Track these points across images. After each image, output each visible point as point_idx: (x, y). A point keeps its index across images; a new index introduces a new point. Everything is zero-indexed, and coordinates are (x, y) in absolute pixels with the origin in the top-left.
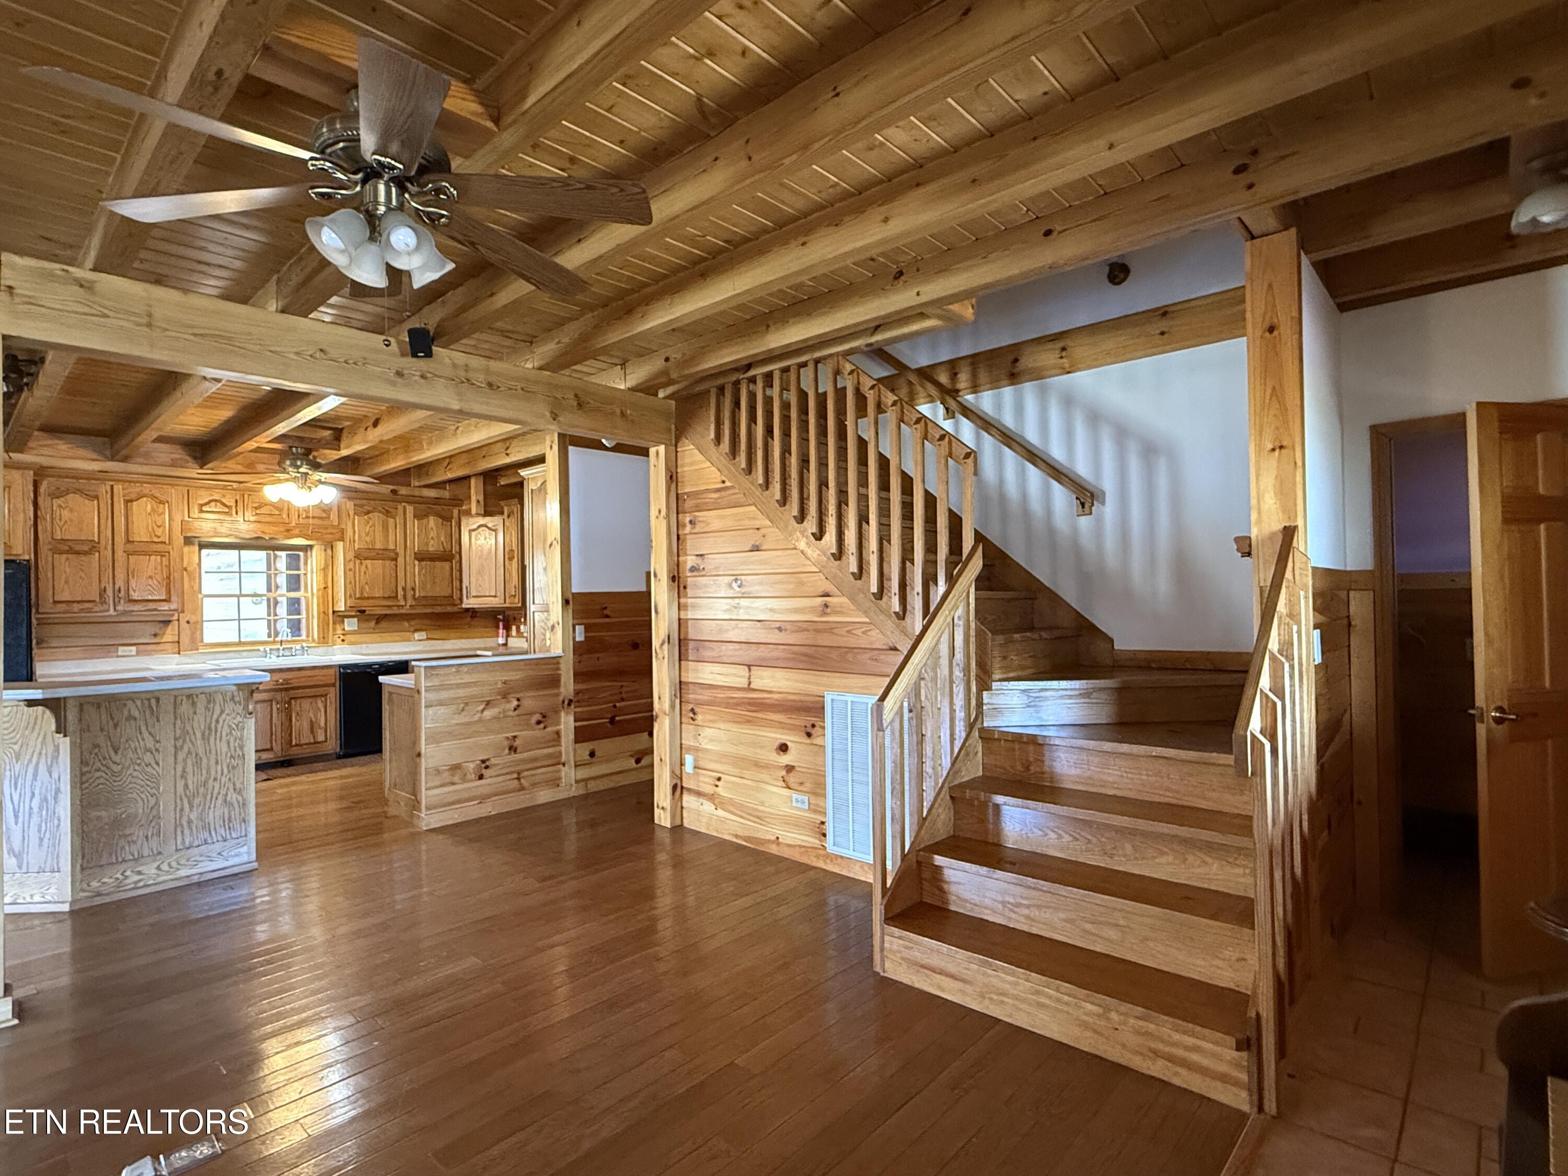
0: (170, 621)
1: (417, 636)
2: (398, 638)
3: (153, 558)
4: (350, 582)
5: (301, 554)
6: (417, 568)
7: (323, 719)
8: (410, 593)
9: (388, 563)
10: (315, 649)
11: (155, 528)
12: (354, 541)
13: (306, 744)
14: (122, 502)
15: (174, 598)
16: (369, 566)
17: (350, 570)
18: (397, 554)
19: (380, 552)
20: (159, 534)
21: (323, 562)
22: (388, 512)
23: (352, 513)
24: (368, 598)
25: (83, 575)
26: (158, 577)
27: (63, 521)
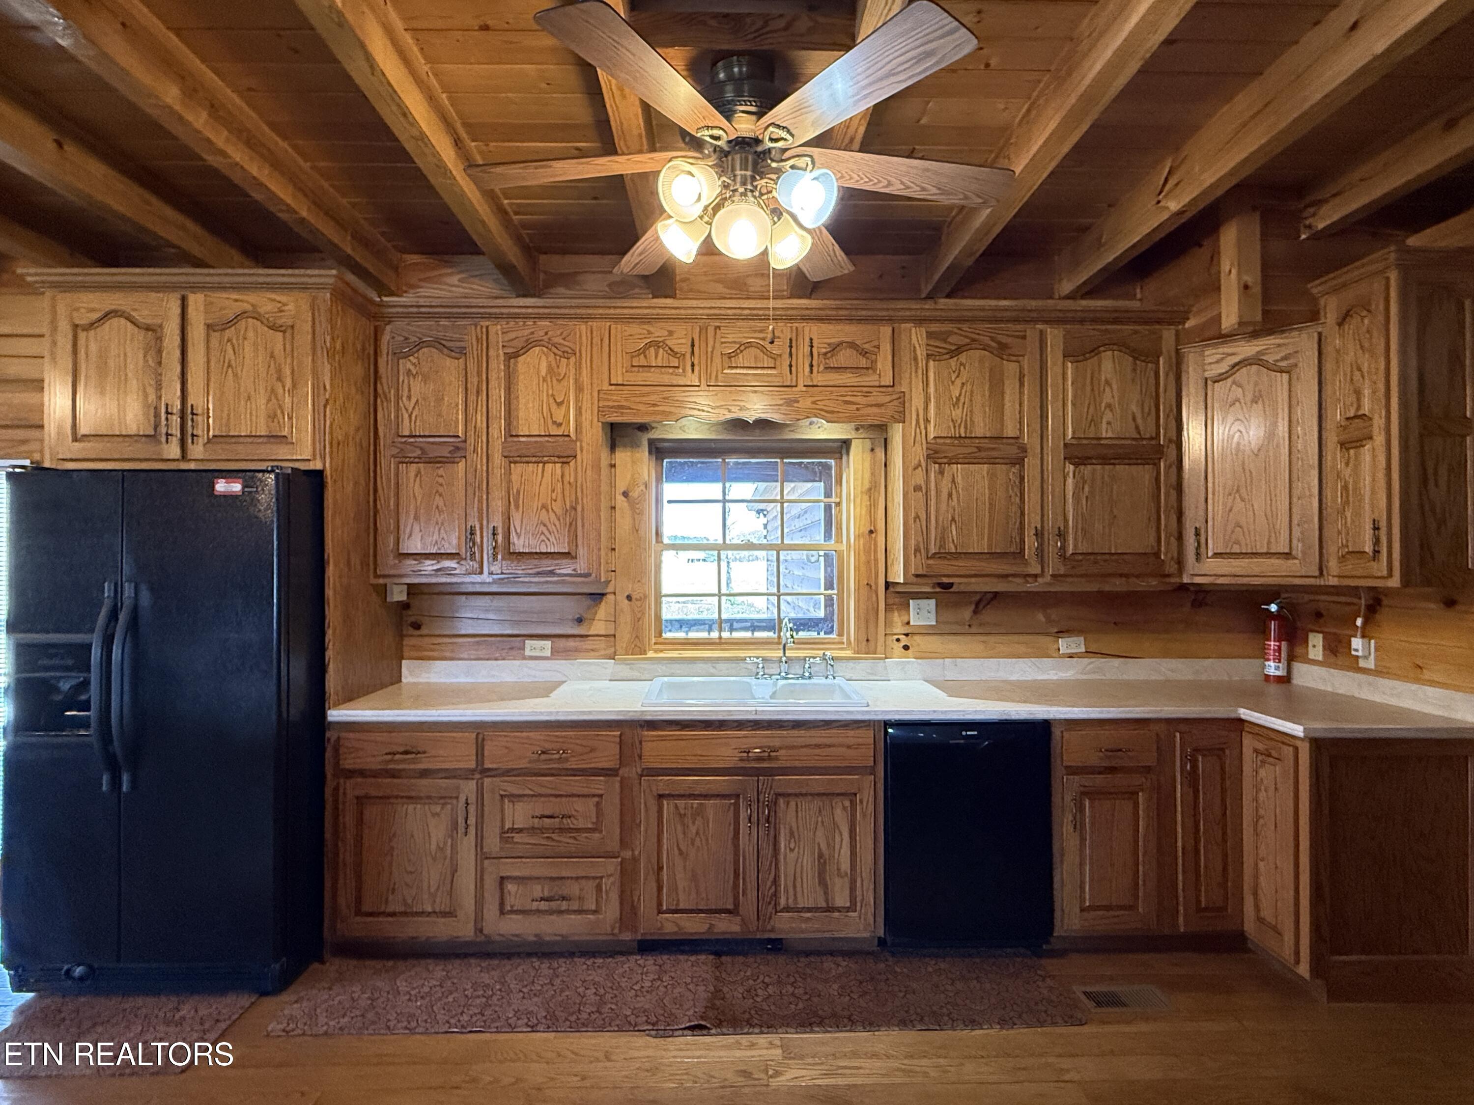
0: (603, 595)
1: (1065, 645)
2: (1022, 649)
3: (549, 466)
4: (917, 517)
5: (832, 462)
6: (1070, 481)
7: (846, 851)
8: (1053, 546)
9: (1001, 469)
10: (851, 664)
11: (554, 407)
12: (927, 421)
13: (809, 910)
14: (502, 358)
15: (582, 552)
16: (959, 479)
17: (917, 488)
18: (1024, 449)
19: (986, 444)
20: (559, 420)
21: (867, 475)
22: (1003, 346)
23: (921, 353)
24: (957, 555)
25: (441, 504)
26: (557, 507)
27: (414, 400)
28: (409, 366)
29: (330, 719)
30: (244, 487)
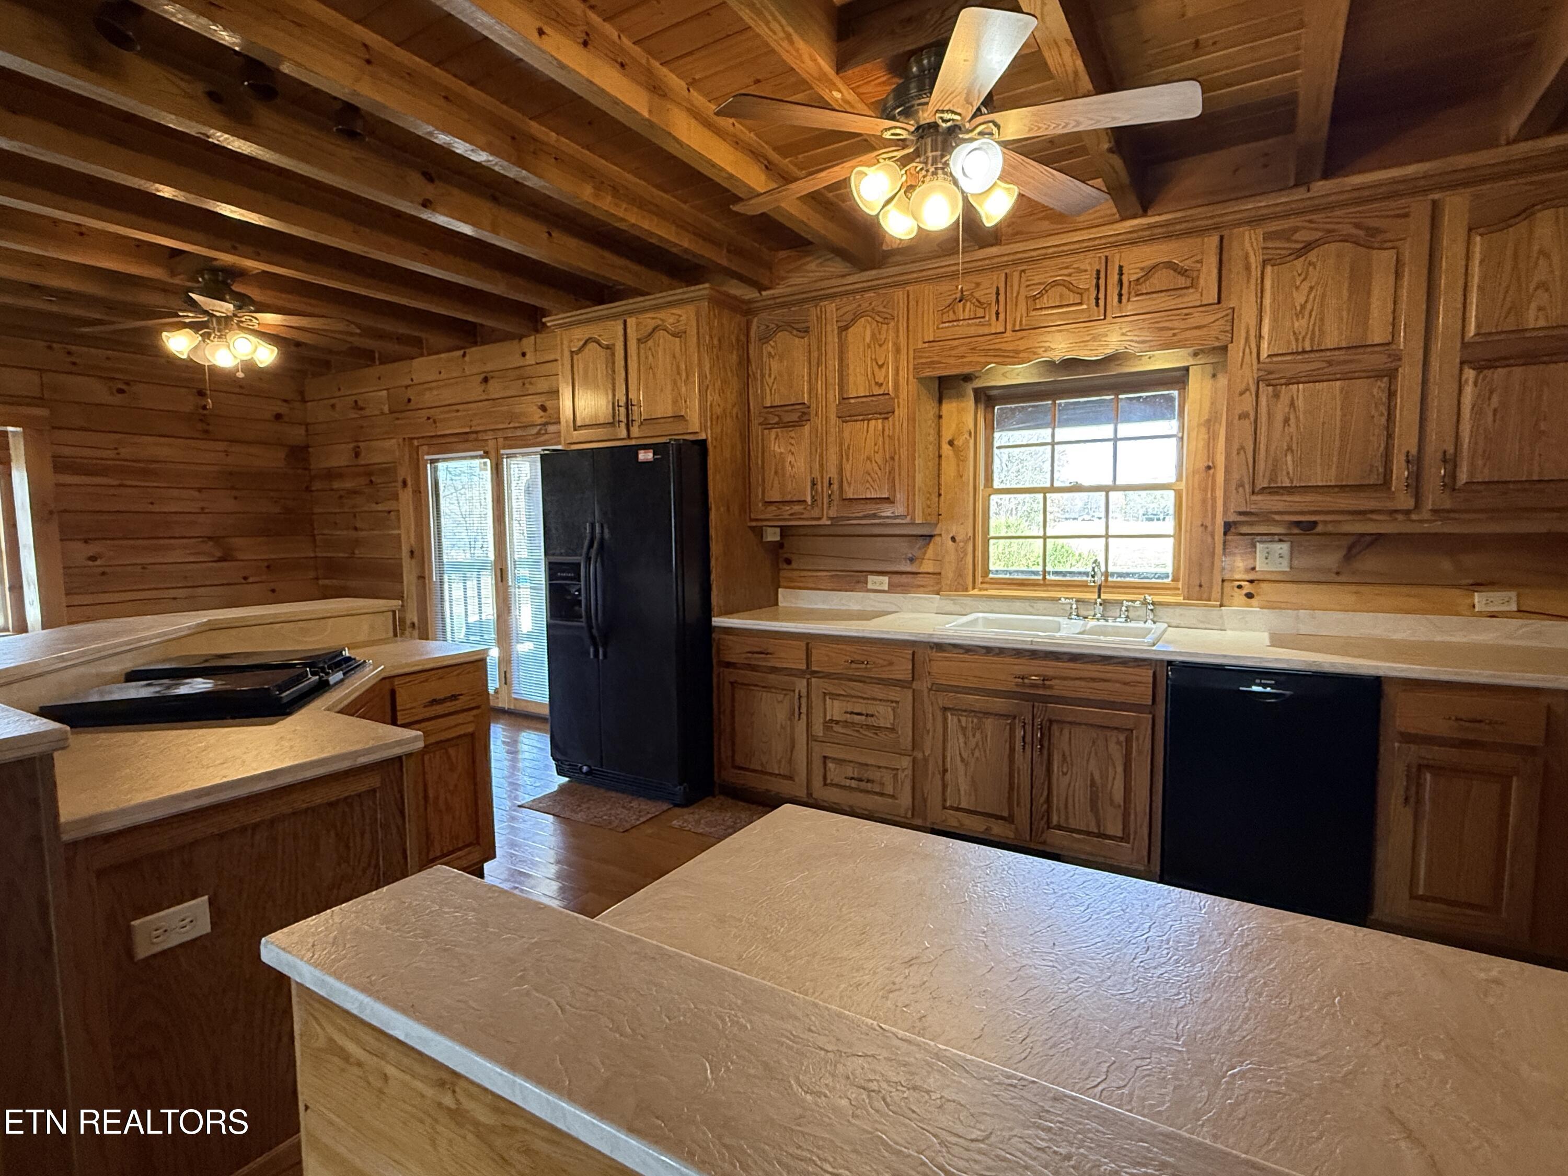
0: (931, 536)
1: (1483, 600)
2: (1414, 603)
3: (873, 423)
4: (1242, 448)
5: (1175, 393)
6: (1469, 390)
7: (1119, 785)
8: (1435, 473)
9: (1360, 385)
10: (1178, 610)
11: (876, 369)
12: (1260, 337)
13: (1079, 832)
14: (836, 332)
15: (900, 496)
16: (1300, 403)
17: (1243, 416)
18: (1397, 357)
19: (1340, 356)
20: (881, 380)
21: (1207, 405)
22: (1373, 232)
23: (1255, 261)
24: (1291, 490)
25: (793, 460)
26: (879, 458)
27: (773, 377)
28: (770, 349)
29: (714, 624)
30: (654, 454)
